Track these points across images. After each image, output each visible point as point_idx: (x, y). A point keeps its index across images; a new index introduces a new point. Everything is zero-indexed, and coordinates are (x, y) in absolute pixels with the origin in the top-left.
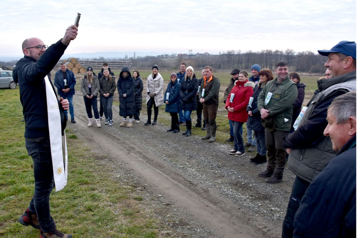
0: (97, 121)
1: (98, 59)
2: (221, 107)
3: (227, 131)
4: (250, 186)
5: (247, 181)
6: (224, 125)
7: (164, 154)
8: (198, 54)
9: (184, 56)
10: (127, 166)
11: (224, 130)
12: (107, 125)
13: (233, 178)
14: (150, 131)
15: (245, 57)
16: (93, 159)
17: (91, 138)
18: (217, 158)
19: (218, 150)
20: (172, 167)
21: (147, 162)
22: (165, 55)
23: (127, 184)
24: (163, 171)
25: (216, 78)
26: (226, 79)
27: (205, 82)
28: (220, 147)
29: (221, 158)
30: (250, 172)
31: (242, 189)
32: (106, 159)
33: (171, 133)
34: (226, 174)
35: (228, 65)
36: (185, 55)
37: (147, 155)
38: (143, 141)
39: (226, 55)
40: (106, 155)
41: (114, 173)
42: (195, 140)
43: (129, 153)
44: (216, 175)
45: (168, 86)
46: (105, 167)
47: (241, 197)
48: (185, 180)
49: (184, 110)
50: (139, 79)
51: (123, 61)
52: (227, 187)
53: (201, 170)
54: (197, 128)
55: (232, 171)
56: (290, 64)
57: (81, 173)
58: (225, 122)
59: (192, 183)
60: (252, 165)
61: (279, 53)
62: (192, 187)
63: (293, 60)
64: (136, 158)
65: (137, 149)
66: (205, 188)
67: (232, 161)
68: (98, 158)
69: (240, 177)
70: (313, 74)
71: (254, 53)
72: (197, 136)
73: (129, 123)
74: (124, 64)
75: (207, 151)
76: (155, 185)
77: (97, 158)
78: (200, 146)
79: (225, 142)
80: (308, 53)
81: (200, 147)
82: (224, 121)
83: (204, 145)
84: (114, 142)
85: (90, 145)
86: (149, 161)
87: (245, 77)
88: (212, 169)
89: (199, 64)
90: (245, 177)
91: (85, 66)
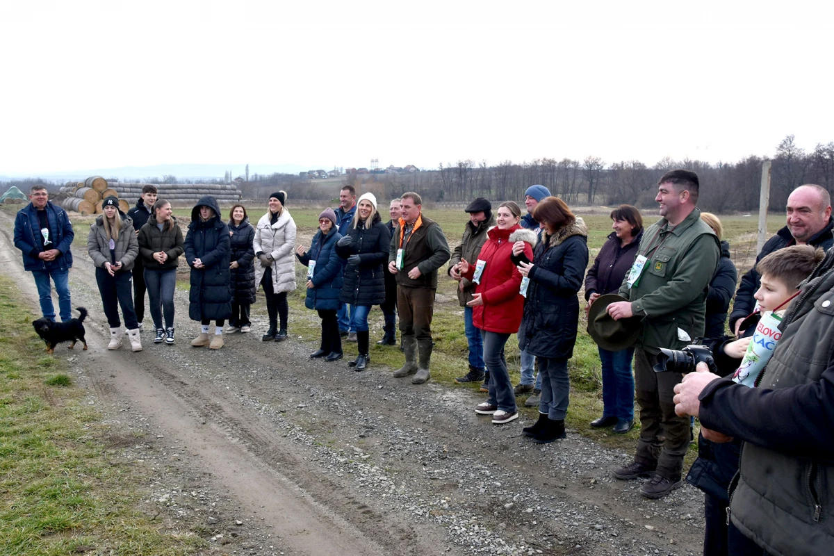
0: (131, 336)
1: (163, 181)
2: (444, 292)
3: (460, 353)
4: (527, 513)
5: (519, 499)
6: (453, 338)
7: (299, 422)
8: (391, 168)
9: (361, 173)
10: (195, 464)
11: (453, 350)
12: (159, 345)
13: (482, 490)
14: (266, 356)
15: (496, 175)
16: (102, 445)
17: (110, 381)
18: (437, 429)
19: (440, 406)
20: (317, 462)
21: (250, 449)
22: (317, 171)
23: (185, 523)
24: (291, 475)
25: (433, 223)
26: (455, 224)
27: (402, 233)
28: (444, 396)
29: (448, 430)
30: (524, 468)
31: (508, 525)
32: (139, 443)
33: (320, 362)
34: (463, 478)
35: (459, 192)
36: (362, 171)
37: (253, 429)
38: (247, 386)
39: (455, 170)
40: (139, 432)
41: (153, 488)
42: (382, 379)
43: (204, 424)
44: (435, 484)
45: (314, 242)
46: (130, 471)
47: (506, 551)
48: (352, 500)
49: (352, 304)
50: (247, 225)
51: (219, 186)
52: (465, 521)
53: (394, 467)
54: (386, 346)
55: (478, 469)
56: (595, 189)
57: (54, 496)
58: (455, 330)
59: (369, 512)
60: (529, 446)
61: (571, 166)
62: (370, 525)
63: (602, 181)
64: (223, 437)
65: (229, 411)
66: (404, 526)
67: (477, 437)
68: (118, 442)
69: (498, 484)
70: (645, 210)
71: (515, 166)
72: (386, 368)
73: (215, 338)
74: (222, 191)
75: (411, 409)
76: (266, 522)
77: (113, 444)
78: (393, 396)
79: (456, 383)
80: (634, 164)
81: (394, 399)
82: (453, 327)
83: (402, 394)
84: (170, 392)
85: (103, 402)
86: (257, 446)
87: (512, 216)
88: (425, 465)
89: (393, 191)
90: (511, 486)
91: (128, 197)
